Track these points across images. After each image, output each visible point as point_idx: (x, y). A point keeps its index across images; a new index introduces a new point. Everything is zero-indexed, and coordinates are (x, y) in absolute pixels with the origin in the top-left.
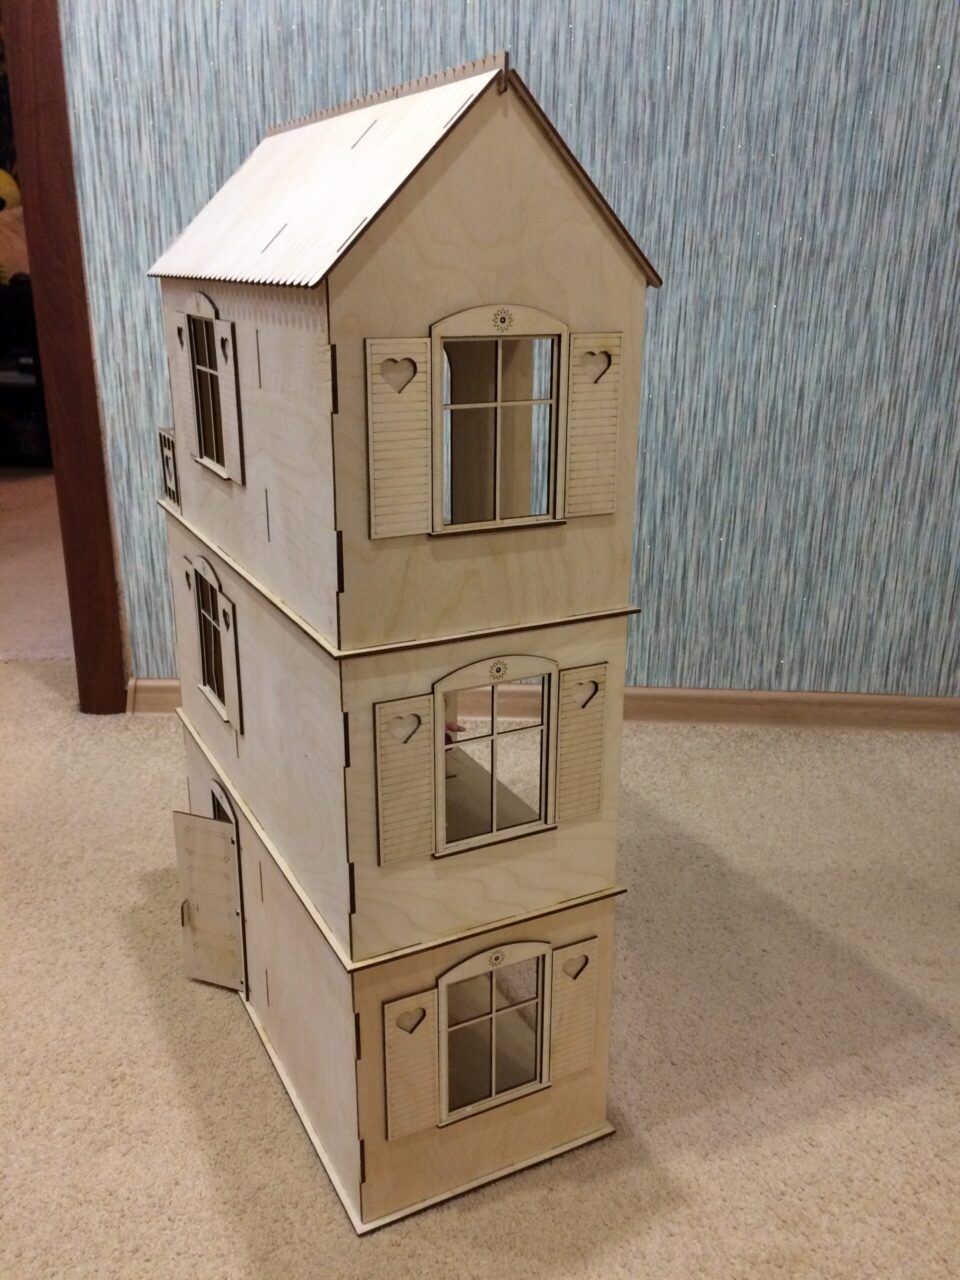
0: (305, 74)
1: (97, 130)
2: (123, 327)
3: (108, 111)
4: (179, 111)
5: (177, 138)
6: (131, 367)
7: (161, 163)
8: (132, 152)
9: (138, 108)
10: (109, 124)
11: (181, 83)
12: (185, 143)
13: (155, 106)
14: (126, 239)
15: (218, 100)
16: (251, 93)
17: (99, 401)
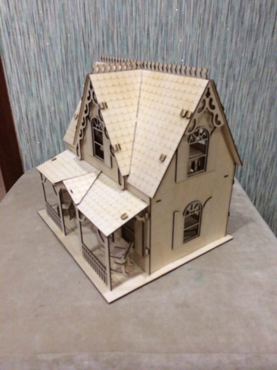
4: (46, 24)
5: (46, 36)
7: (40, 48)
8: (26, 43)
9: (27, 23)
10: (14, 30)
12: (50, 38)
13: (35, 22)
15: (64, 19)
16: (79, 15)
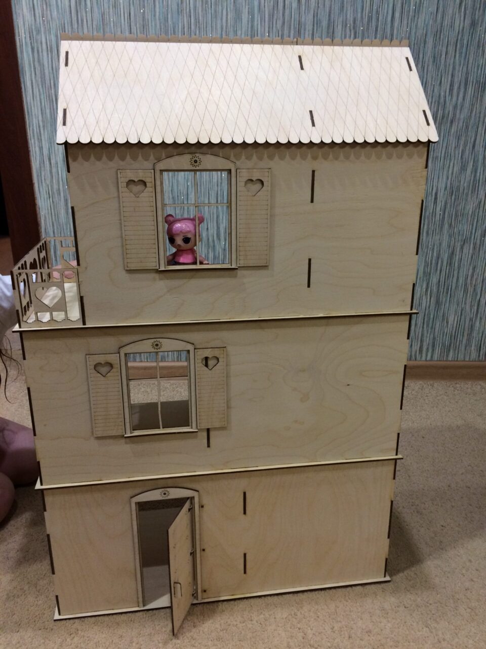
0: (155, 16)
1: (33, 49)
2: (50, 164)
3: (39, 37)
6: (55, 187)
11: (82, 21)
14: (51, 112)
17: (37, 206)
